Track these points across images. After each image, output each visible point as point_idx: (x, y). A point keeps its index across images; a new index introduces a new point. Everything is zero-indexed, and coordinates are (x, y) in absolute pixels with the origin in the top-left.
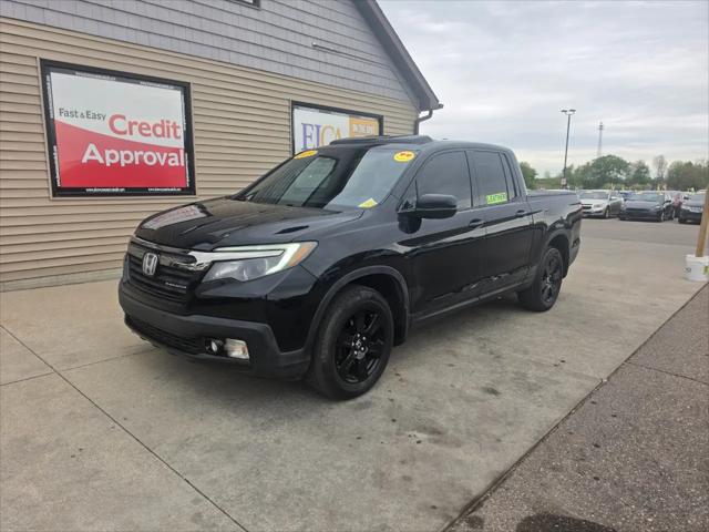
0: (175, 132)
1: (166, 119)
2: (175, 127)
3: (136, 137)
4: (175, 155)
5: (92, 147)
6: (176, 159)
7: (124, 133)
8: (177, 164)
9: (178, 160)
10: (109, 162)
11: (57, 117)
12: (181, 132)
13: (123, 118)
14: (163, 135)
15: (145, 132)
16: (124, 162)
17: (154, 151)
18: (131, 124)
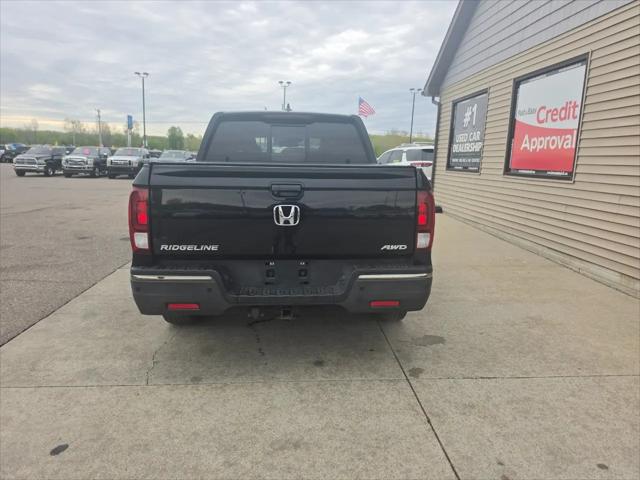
0: (574, 111)
1: (569, 100)
3: (549, 125)
4: (570, 137)
5: (526, 137)
6: (569, 141)
7: (543, 121)
8: (569, 146)
9: (569, 143)
10: (532, 148)
11: (519, 118)
12: (577, 112)
13: (544, 108)
14: (565, 118)
15: (555, 117)
16: (539, 147)
17: (556, 135)
18: (548, 112)
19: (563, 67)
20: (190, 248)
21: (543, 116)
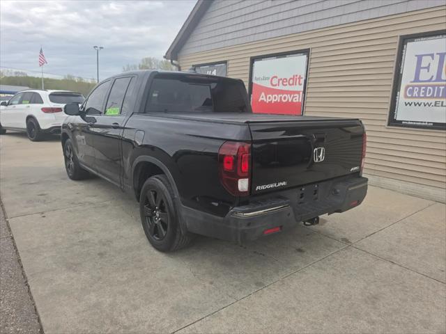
0: (299, 81)
1: (296, 74)
2: (300, 78)
3: (281, 87)
4: (297, 95)
5: (263, 94)
6: (297, 98)
7: (276, 85)
8: (297, 101)
9: (298, 99)
10: (268, 100)
11: (254, 81)
12: (302, 81)
13: (276, 77)
14: (293, 84)
15: (285, 83)
16: (274, 100)
17: (287, 94)
18: (279, 80)
19: (289, 54)
20: (272, 186)
21: (275, 81)
